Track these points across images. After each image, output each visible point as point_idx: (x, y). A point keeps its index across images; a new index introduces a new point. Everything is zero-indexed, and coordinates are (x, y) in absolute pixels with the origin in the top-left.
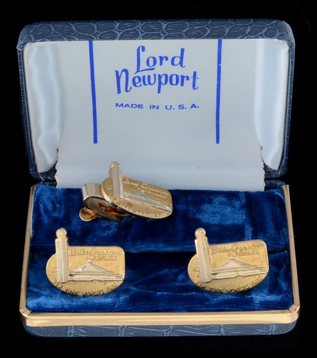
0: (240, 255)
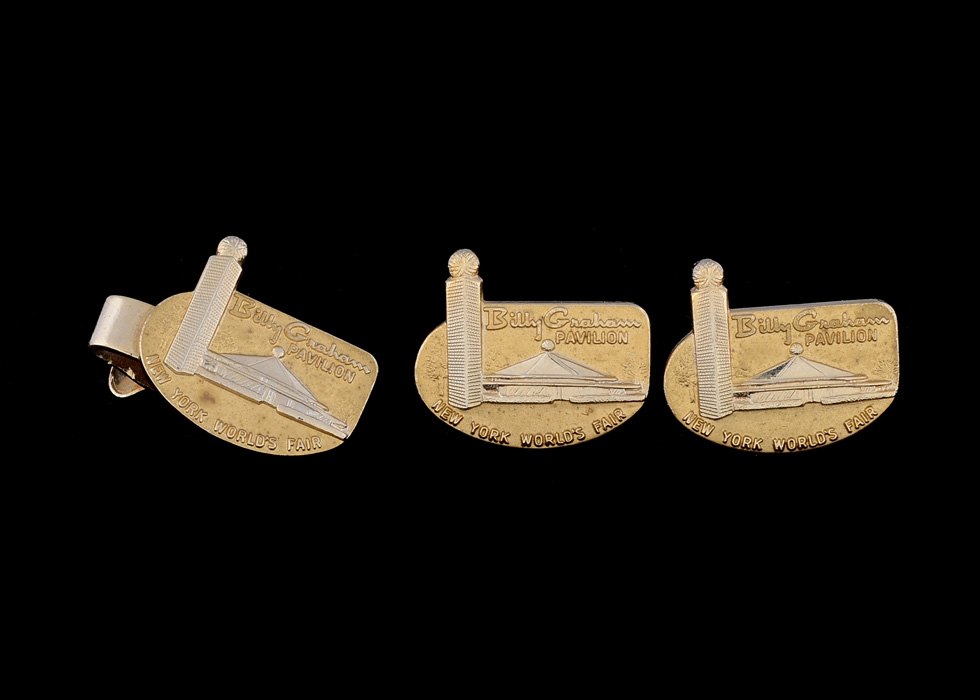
0: (820, 342)
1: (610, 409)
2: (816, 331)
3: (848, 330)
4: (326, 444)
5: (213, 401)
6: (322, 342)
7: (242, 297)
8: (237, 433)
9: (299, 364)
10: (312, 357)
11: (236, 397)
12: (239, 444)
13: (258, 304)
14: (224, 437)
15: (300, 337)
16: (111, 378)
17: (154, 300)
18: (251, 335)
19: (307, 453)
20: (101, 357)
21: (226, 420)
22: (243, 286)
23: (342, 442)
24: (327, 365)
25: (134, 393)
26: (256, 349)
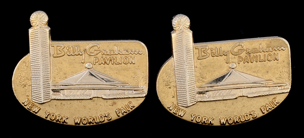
0: (246, 61)
1: (126, 102)
2: (243, 55)
3: (262, 54)
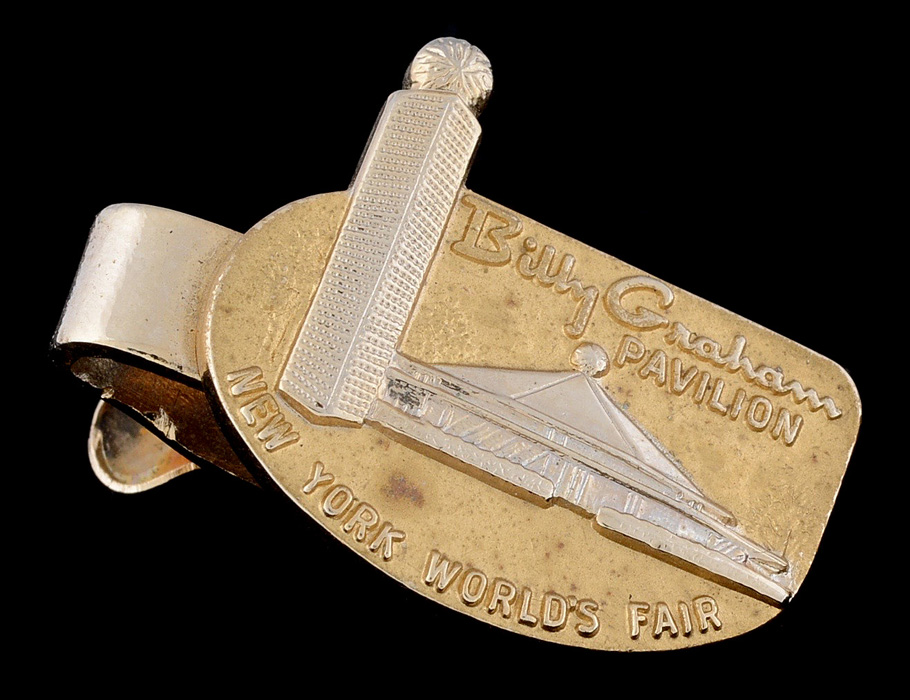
4: (737, 619)
5: (418, 498)
6: (708, 332)
7: (484, 205)
8: (490, 589)
9: (648, 396)
10: (684, 375)
11: (478, 486)
12: (495, 621)
13: (528, 227)
14: (452, 601)
15: (650, 318)
16: (95, 438)
17: (239, 214)
18: (513, 312)
19: (682, 643)
20: (84, 377)
21: (455, 554)
22: (485, 176)
23: (775, 612)
24: (722, 396)
25: (162, 479)
26: (530, 350)
